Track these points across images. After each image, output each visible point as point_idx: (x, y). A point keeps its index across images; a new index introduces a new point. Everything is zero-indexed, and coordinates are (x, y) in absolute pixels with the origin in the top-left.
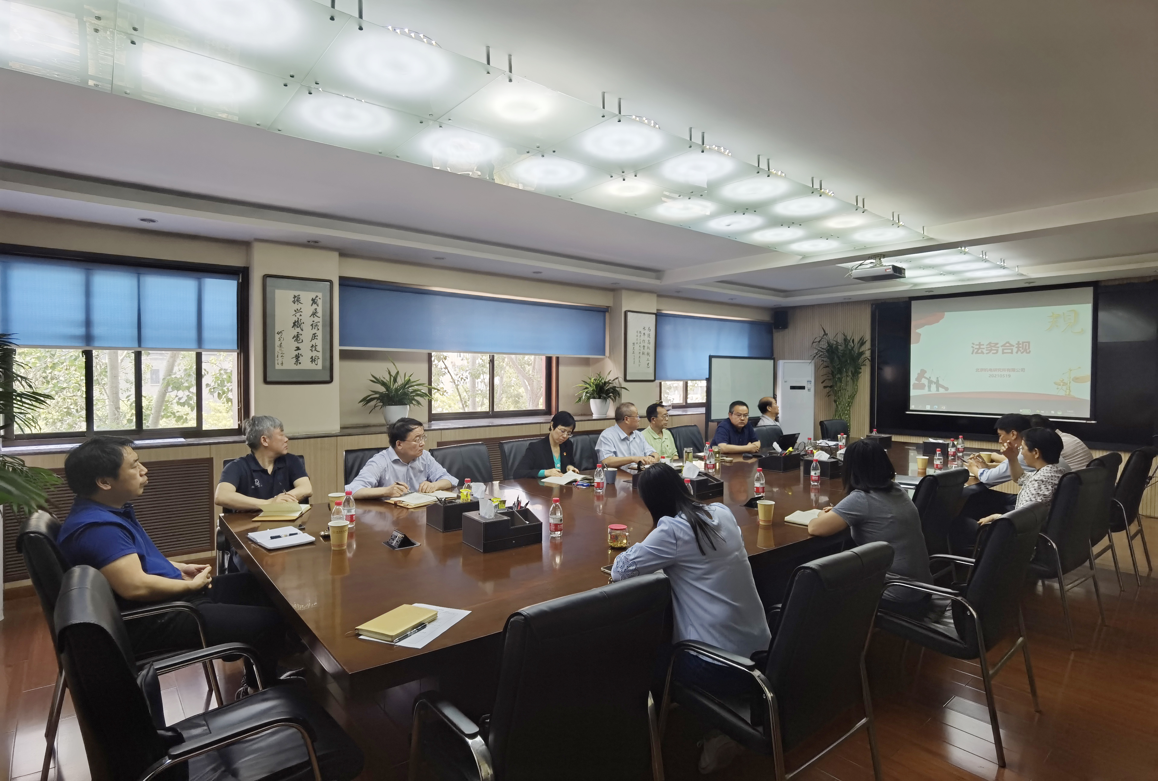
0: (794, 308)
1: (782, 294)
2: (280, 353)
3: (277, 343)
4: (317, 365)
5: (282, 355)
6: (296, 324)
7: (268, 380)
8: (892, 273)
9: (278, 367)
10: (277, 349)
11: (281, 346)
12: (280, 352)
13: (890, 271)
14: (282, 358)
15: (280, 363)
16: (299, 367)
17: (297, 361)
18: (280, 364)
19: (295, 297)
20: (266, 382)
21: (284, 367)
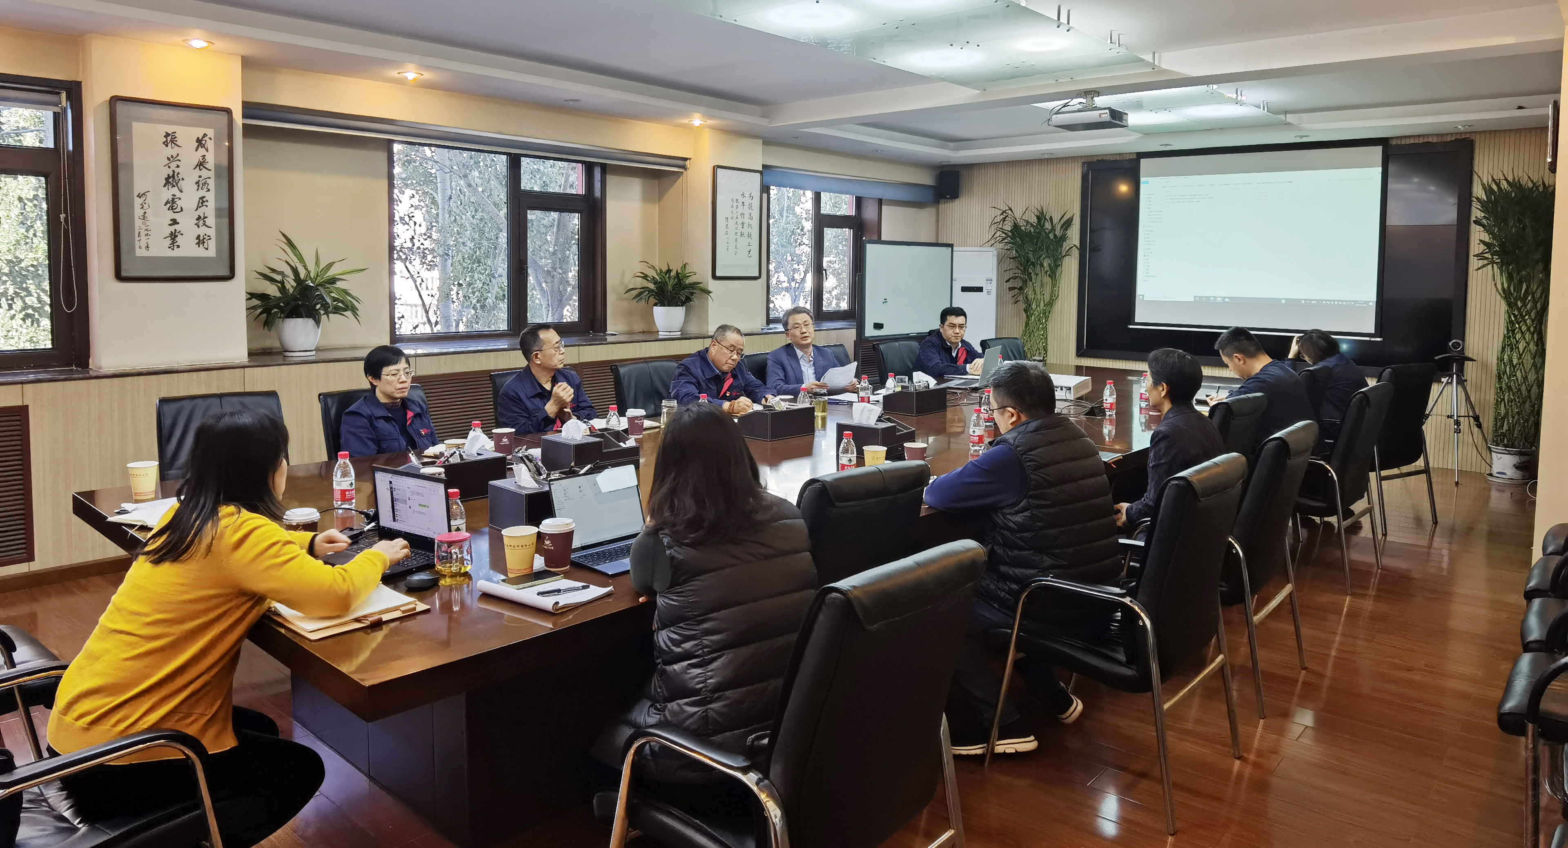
0: (971, 167)
1: (951, 144)
2: (144, 230)
3: (138, 212)
4: (207, 249)
5: (146, 232)
6: (171, 180)
7: (124, 274)
8: (1109, 120)
9: (140, 252)
10: (138, 223)
11: (144, 217)
12: (144, 228)
13: (1106, 117)
14: (147, 237)
15: (144, 245)
16: (177, 253)
17: (173, 243)
18: (143, 247)
19: (167, 135)
20: (119, 277)
21: (151, 253)
